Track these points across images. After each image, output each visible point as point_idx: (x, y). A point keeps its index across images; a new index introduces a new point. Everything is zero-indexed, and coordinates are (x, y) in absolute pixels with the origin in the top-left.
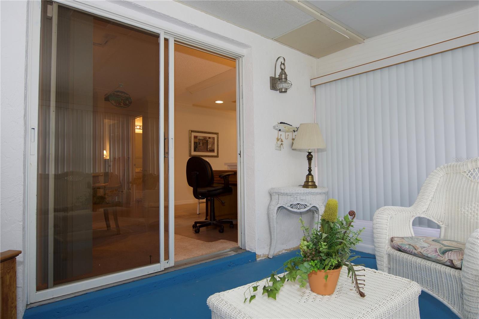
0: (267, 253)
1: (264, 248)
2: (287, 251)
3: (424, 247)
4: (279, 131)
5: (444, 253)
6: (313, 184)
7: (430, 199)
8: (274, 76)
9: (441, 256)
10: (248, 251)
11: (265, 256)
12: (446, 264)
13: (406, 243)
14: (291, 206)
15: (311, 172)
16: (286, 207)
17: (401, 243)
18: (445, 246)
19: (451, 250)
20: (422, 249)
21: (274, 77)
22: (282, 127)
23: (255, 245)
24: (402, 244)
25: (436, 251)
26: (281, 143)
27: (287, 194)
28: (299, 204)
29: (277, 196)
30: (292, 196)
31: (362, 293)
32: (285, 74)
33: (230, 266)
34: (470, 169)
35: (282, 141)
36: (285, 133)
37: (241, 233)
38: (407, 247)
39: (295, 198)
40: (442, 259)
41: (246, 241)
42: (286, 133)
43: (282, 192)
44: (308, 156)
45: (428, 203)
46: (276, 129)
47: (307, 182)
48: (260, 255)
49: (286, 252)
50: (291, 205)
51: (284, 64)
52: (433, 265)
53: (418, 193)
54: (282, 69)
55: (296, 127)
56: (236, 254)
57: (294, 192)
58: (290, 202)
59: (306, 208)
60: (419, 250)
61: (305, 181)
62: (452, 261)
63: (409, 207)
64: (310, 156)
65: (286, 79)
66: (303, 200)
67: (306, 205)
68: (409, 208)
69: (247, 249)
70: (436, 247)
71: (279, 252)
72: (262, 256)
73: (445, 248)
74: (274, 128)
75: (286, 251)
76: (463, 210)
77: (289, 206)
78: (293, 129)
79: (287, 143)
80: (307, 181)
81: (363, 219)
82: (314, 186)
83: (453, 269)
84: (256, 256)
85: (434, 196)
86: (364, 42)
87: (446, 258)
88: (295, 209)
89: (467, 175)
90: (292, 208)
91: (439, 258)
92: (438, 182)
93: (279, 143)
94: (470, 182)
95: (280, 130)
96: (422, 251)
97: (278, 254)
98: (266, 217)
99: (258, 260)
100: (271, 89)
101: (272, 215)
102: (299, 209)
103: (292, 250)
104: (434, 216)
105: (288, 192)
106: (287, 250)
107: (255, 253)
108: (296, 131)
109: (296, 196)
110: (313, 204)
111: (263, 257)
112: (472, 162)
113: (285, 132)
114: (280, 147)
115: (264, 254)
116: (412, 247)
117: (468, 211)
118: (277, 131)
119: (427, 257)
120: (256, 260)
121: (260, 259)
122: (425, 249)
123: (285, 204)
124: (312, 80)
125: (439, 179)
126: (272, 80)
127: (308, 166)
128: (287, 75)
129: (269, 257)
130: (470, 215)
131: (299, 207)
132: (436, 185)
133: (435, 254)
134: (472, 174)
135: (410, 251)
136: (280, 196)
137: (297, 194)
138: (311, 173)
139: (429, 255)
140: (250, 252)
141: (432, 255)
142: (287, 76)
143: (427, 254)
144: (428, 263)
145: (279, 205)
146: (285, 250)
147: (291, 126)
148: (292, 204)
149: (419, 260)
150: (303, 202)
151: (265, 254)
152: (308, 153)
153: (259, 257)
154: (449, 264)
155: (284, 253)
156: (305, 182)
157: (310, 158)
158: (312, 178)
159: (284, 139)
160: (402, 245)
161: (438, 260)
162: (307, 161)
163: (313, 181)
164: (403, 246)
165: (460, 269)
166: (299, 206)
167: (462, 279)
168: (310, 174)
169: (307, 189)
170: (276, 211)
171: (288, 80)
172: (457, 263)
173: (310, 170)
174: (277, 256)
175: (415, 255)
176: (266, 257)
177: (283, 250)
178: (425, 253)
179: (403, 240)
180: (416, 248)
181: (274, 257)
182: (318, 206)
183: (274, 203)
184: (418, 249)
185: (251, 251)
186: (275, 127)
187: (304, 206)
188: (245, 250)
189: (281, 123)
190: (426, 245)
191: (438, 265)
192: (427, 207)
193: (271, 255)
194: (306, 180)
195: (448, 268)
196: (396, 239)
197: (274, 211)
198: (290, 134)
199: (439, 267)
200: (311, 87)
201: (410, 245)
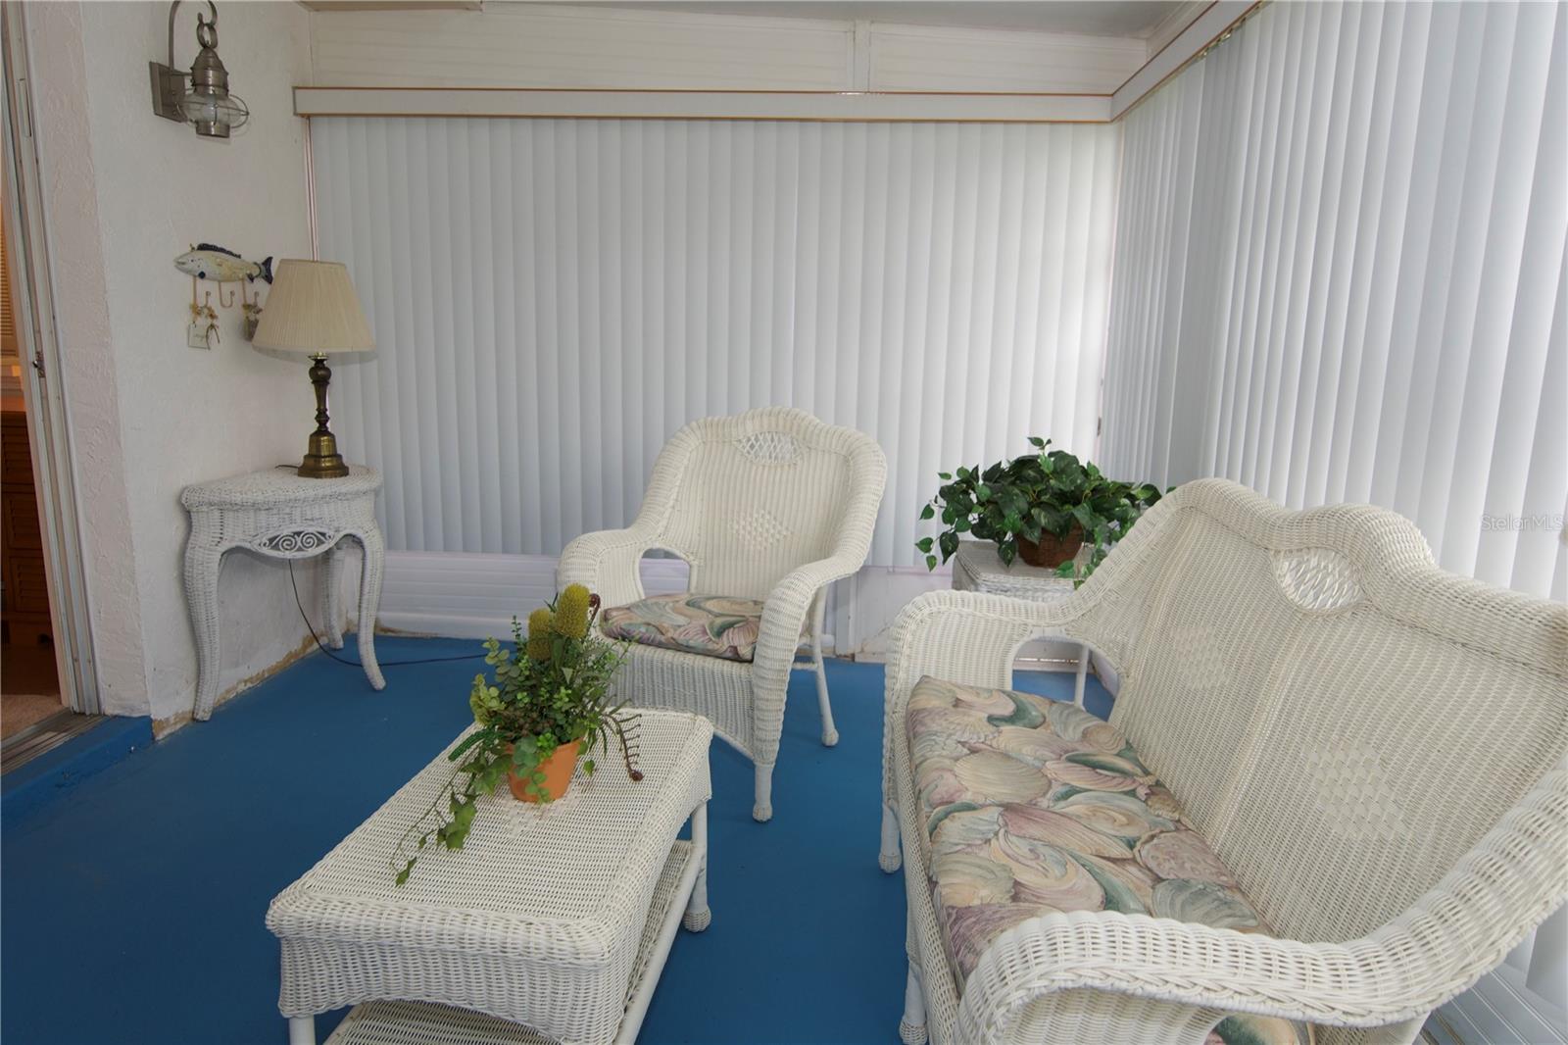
0: (188, 707)
1: (177, 693)
2: (252, 683)
3: (679, 626)
4: (199, 280)
5: (720, 633)
6: (335, 463)
7: (671, 503)
8: (167, 64)
9: (714, 642)
10: (116, 716)
11: (184, 718)
12: (724, 656)
13: (640, 620)
14: (270, 543)
15: (325, 424)
16: (254, 547)
17: (628, 622)
18: (716, 616)
19: (731, 625)
20: (675, 630)
21: (169, 68)
22: (206, 260)
23: (146, 692)
24: (630, 624)
25: (704, 632)
26: (209, 321)
27: (256, 507)
28: (299, 534)
29: (217, 514)
30: (275, 511)
31: (636, 772)
32: (219, 66)
33: (59, 786)
34: (750, 435)
35: (212, 316)
36: (216, 284)
37: (75, 660)
38: (643, 630)
39: (286, 516)
40: (716, 647)
41: (102, 685)
42: (222, 284)
43: (238, 501)
44: (313, 372)
45: (667, 515)
46: (188, 272)
47: (314, 456)
48: (167, 719)
49: (250, 688)
50: (271, 540)
51: (211, 27)
52: (699, 661)
53: (645, 491)
54: (204, 45)
55: (255, 263)
56: (71, 740)
57: (282, 498)
58: (268, 529)
59: (323, 543)
60: (670, 635)
61: (307, 452)
62: (735, 648)
63: (625, 527)
64: (320, 373)
65: (224, 86)
66: (312, 520)
67: (323, 534)
68: (626, 531)
69: (110, 708)
70: (701, 622)
71: (228, 692)
72: (172, 721)
73: (719, 621)
74: (180, 266)
75: (249, 685)
76: (736, 527)
77: (265, 545)
78: (248, 272)
79: (229, 320)
80: (314, 452)
81: (483, 551)
82: (341, 470)
83: (736, 664)
84: (151, 729)
85: (678, 496)
86: (481, 10)
87: (723, 644)
88: (287, 552)
89: (744, 447)
90: (276, 547)
91: (710, 646)
92: (686, 462)
93: (203, 322)
94: (748, 464)
95: (202, 275)
96: (675, 636)
97: (223, 701)
98: (174, 589)
99: (160, 737)
100: (156, 114)
101: (201, 581)
102: (300, 549)
103: (266, 675)
104: (679, 543)
105: (260, 498)
106: (251, 680)
107: (149, 717)
108: (257, 277)
109: (288, 510)
110: (345, 528)
111: (175, 723)
112: (753, 418)
113: (220, 282)
114: (207, 337)
115: (180, 711)
116: (654, 628)
117: (744, 528)
118: (190, 279)
119: (687, 646)
120: (153, 738)
121: (166, 732)
122: (682, 629)
123: (249, 539)
124: (297, 91)
125: (688, 455)
126: (161, 74)
127: (315, 405)
128: (227, 74)
129: (198, 717)
130: (748, 537)
131: (299, 544)
132: (682, 469)
133: (702, 639)
134: (752, 446)
135: (648, 639)
136: (229, 516)
137: (291, 504)
138: (327, 428)
139: (692, 643)
140: (123, 717)
141: (697, 641)
142: (228, 77)
143: (688, 641)
144: (689, 659)
145: (226, 546)
146: (246, 682)
147: (239, 257)
148: (275, 534)
149: (669, 656)
150: (311, 525)
151: (183, 713)
152: (314, 362)
153: (163, 729)
154: (729, 654)
155: (244, 691)
156: (305, 457)
157: (320, 375)
158: (331, 444)
159: (217, 310)
160: (630, 628)
161: (709, 650)
162: (312, 389)
163: (336, 456)
164: (632, 629)
165: (751, 661)
166: (299, 539)
167: (754, 681)
168: (322, 431)
169: (319, 480)
170: (215, 566)
171: (230, 93)
172: (745, 652)
173: (322, 417)
174: (223, 708)
175: (660, 645)
176: (184, 723)
177: (239, 683)
178: (682, 639)
179: (631, 614)
180: (664, 631)
181: (217, 714)
182: (360, 534)
183: (203, 537)
184: (667, 631)
185: (127, 714)
186: (183, 263)
187: (319, 539)
188: (101, 714)
189: (203, 247)
190: (681, 620)
191: (709, 659)
192: (664, 523)
193: (204, 711)
194: (310, 450)
195: (727, 662)
196: (614, 614)
197: (208, 567)
198: (236, 287)
199: (710, 663)
200: (296, 114)
201: (649, 624)
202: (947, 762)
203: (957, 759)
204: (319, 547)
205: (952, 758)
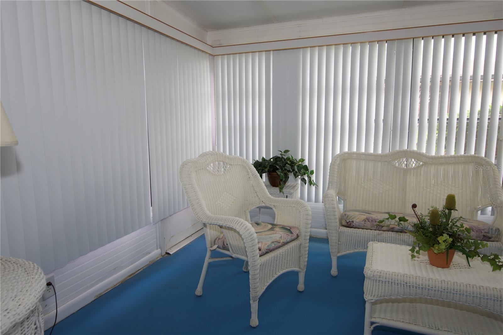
5: (291, 232)
13: (270, 243)
17: (267, 246)
38: (273, 245)
60: (282, 241)
87: (295, 235)
94: (214, 176)
96: (283, 241)
116: (276, 242)
175: (279, 247)
178: (285, 241)
180: (279, 241)
201: (273, 242)
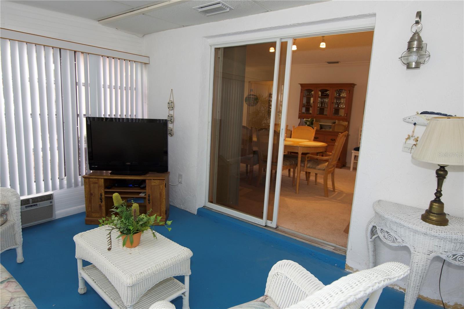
1: (360, 264)
14: (381, 230)
15: (439, 197)
22: (419, 118)
23: (347, 254)
26: (414, 142)
28: (387, 233)
46: (409, 122)
67: (396, 239)
72: (354, 270)
84: (345, 265)
88: (383, 237)
90: (381, 233)
93: (411, 142)
95: (415, 124)
102: (386, 239)
107: (346, 262)
110: (406, 243)
114: (412, 148)
120: (344, 269)
123: (377, 225)
152: (439, 167)
157: (442, 173)
166: (387, 236)
168: (437, 201)
173: (438, 194)
189: (424, 113)
202: (15, 296)
203: (12, 299)
204: (392, 243)
205: (14, 298)
